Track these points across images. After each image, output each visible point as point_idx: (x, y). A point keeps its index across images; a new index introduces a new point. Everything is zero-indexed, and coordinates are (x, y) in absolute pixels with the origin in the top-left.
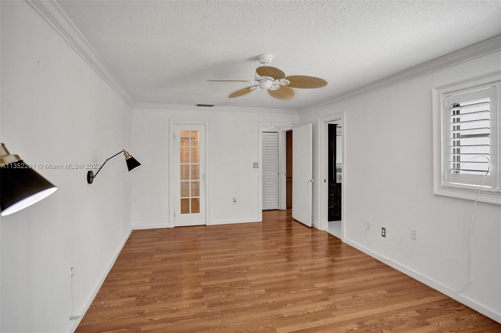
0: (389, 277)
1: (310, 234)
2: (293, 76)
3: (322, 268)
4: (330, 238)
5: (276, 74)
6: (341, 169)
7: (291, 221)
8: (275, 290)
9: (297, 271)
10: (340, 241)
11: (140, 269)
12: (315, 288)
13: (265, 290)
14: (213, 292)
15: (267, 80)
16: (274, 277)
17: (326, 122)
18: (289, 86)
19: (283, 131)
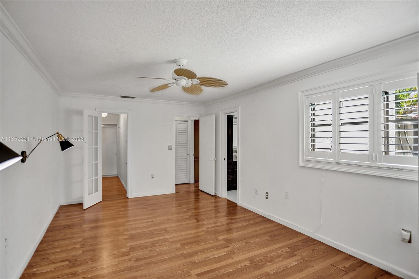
0: (270, 227)
1: (214, 200)
2: (202, 77)
3: (224, 225)
4: (229, 203)
5: (190, 75)
6: (237, 150)
7: (198, 192)
8: (188, 244)
9: (204, 229)
10: (236, 205)
11: (70, 238)
12: (219, 240)
13: (181, 244)
14: (138, 250)
15: (182, 79)
16: (188, 234)
17: (225, 114)
18: (199, 84)
19: (192, 120)
